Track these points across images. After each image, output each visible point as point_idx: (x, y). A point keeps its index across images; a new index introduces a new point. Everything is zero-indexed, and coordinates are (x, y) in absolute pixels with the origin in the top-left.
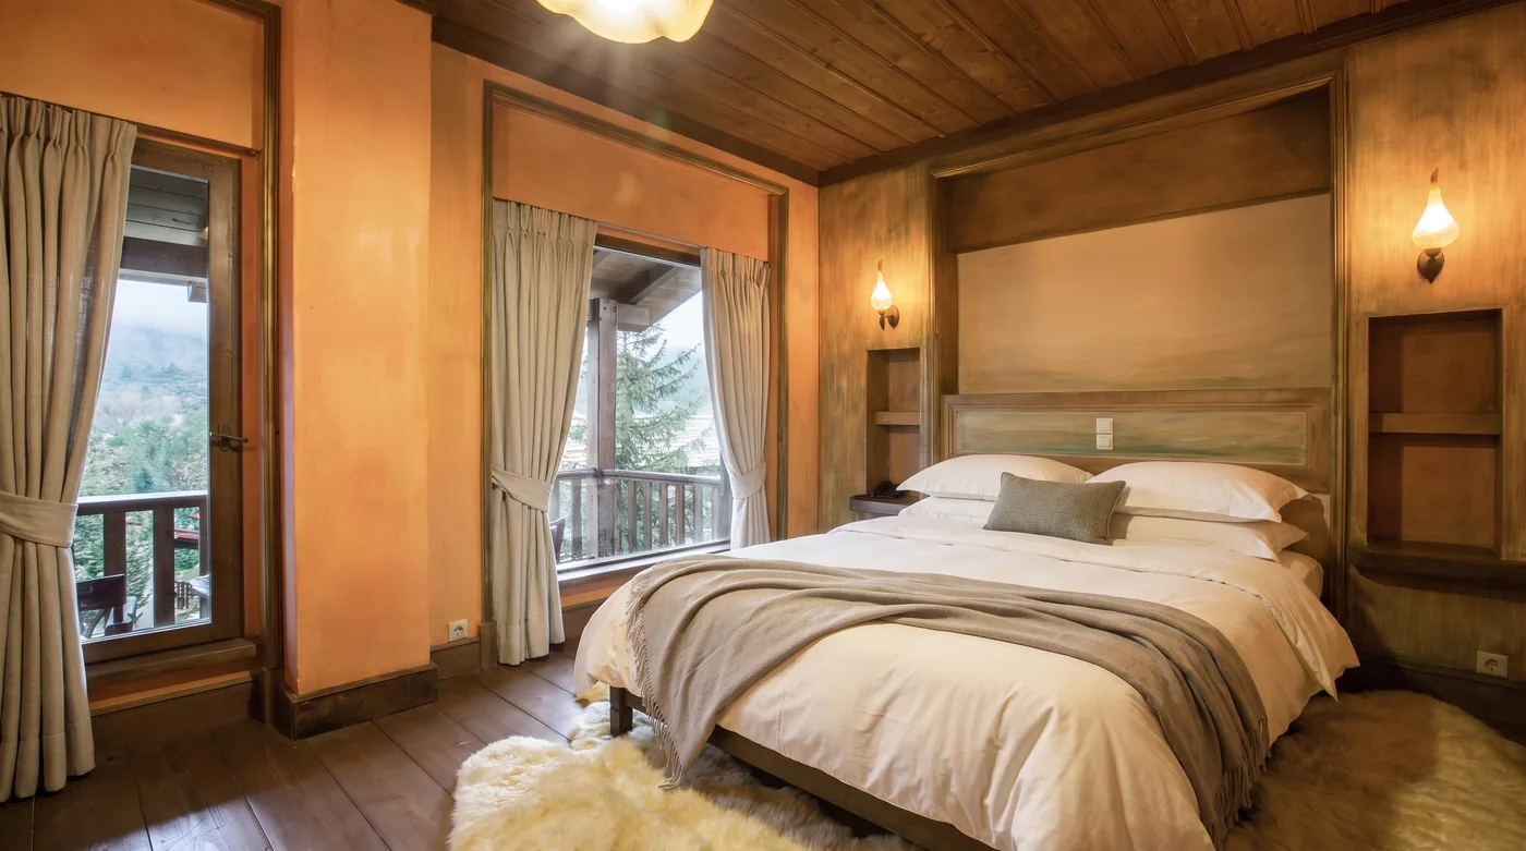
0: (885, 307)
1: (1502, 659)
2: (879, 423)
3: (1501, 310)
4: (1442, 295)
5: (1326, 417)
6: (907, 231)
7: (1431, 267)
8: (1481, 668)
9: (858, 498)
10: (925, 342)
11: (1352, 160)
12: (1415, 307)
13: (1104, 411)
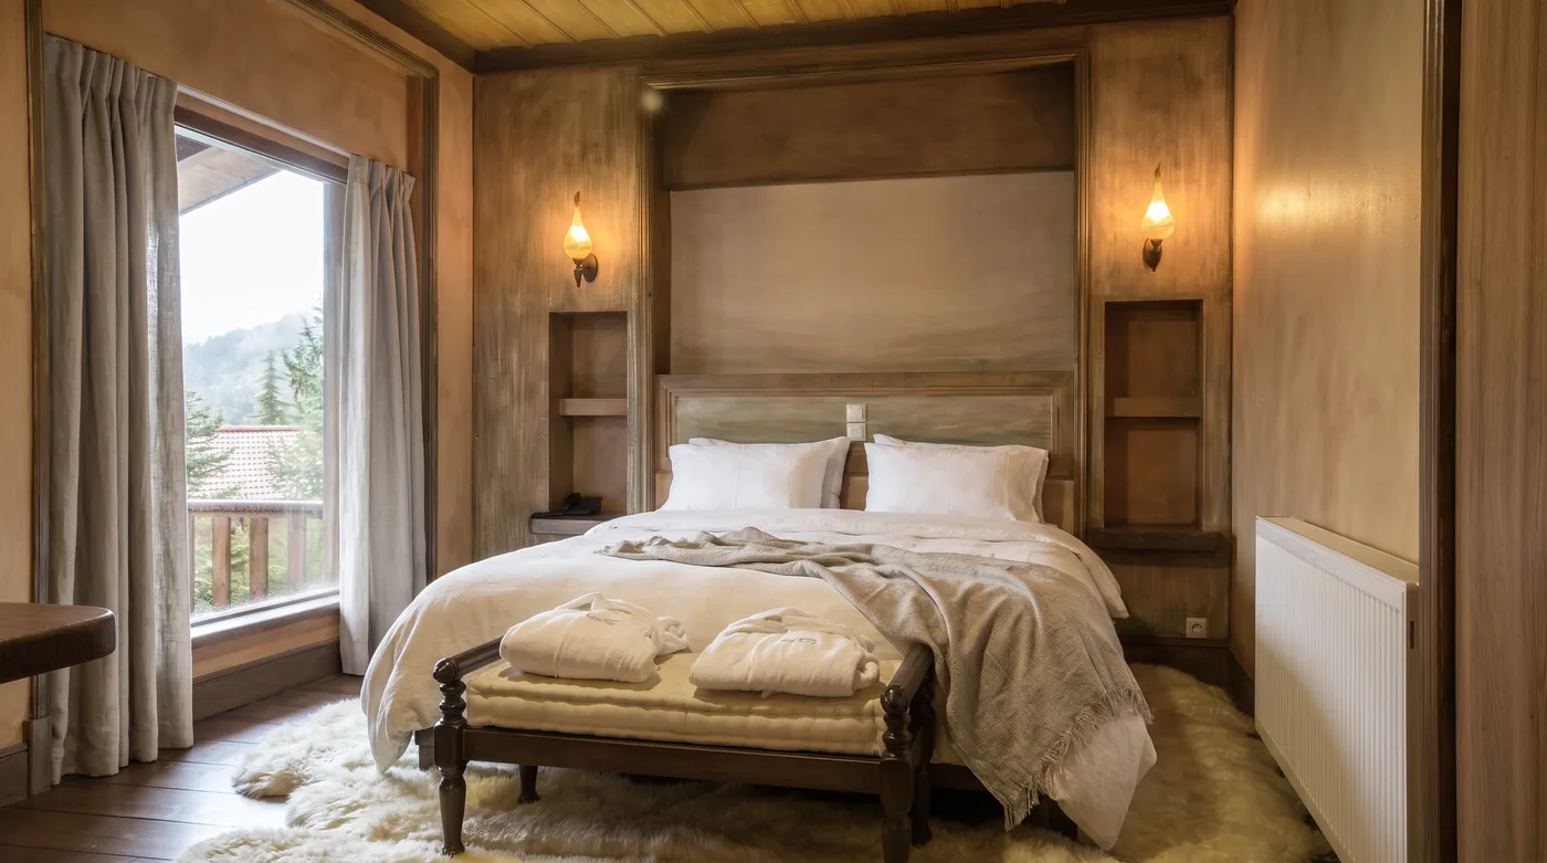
0: (582, 255)
1: (1202, 621)
2: (561, 413)
3: (1202, 301)
4: (1159, 284)
5: (1069, 400)
6: (610, 158)
7: (1153, 256)
8: (1190, 633)
9: (537, 516)
10: (634, 307)
11: (1092, 144)
12: (1141, 294)
13: (856, 397)
